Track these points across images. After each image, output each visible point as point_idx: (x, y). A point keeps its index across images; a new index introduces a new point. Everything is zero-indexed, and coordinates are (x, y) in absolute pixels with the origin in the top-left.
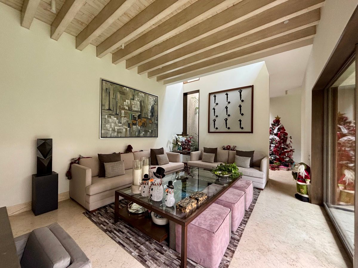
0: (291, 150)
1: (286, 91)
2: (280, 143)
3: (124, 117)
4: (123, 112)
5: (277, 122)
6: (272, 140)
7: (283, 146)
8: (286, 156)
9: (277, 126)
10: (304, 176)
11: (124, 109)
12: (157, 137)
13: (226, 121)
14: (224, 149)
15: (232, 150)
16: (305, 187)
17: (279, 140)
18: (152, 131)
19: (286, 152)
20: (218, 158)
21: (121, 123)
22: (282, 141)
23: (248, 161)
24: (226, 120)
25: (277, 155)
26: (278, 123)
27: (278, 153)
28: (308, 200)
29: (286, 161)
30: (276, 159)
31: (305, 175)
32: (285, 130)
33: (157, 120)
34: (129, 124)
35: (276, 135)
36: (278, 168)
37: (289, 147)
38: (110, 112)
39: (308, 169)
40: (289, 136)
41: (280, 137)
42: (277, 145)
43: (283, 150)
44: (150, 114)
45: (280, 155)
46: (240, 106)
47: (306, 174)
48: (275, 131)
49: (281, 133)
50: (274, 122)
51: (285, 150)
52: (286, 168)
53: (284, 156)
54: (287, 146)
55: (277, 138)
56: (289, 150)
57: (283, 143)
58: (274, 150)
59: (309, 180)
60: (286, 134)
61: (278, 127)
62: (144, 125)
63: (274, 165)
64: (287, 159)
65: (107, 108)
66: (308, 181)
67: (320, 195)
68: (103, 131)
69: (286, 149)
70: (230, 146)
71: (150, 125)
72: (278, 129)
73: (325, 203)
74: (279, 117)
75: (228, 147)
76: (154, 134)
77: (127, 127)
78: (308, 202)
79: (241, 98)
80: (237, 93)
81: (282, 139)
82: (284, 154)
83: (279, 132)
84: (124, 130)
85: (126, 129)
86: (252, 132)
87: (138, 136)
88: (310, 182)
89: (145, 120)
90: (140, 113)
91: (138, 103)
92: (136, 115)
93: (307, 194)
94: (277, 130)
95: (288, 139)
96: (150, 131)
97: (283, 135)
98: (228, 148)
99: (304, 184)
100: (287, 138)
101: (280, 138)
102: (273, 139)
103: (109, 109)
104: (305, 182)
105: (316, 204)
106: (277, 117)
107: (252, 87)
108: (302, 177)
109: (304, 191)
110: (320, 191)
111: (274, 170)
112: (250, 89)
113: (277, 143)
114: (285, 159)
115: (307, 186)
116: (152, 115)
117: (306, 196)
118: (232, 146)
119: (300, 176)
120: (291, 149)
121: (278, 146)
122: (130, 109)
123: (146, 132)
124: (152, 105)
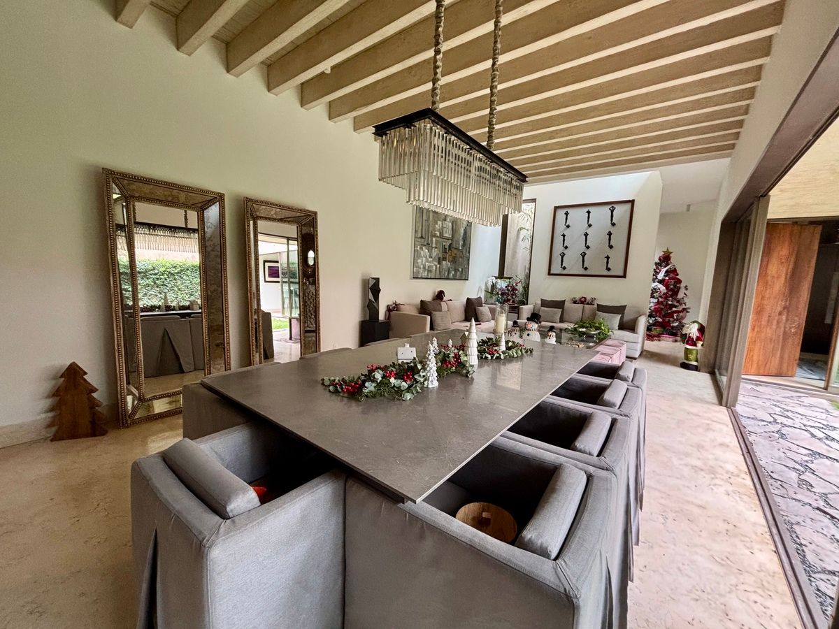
0: (684, 309)
1: (689, 206)
2: (666, 296)
3: (436, 248)
4: (434, 239)
5: (666, 259)
6: (654, 291)
7: (670, 303)
8: (673, 318)
9: (665, 267)
10: (695, 338)
11: (435, 236)
12: (467, 280)
13: (583, 257)
14: (575, 302)
15: (588, 304)
16: (694, 352)
17: (666, 291)
18: (462, 269)
19: (675, 312)
20: (566, 317)
21: (431, 257)
22: (670, 293)
23: (616, 319)
24: (584, 255)
25: (660, 317)
26: (667, 262)
27: (660, 314)
28: (696, 368)
29: (673, 327)
30: (656, 324)
31: (697, 337)
32: (678, 275)
33: (469, 253)
34: (439, 258)
35: (661, 282)
36: (658, 336)
37: (681, 304)
38: (423, 241)
39: (701, 329)
40: (683, 285)
41: (667, 286)
42: (660, 299)
43: (671, 309)
44: (461, 243)
45: (664, 316)
46: (610, 234)
47: (698, 335)
48: (661, 276)
49: (670, 279)
50: (660, 259)
51: (674, 309)
52: (671, 339)
53: (671, 319)
54: (678, 301)
55: (662, 288)
56: (680, 308)
57: (671, 296)
58: (655, 308)
59: (702, 343)
60: (680, 281)
61: (666, 269)
62: (454, 261)
63: (654, 333)
64: (676, 324)
65: (420, 235)
66: (700, 344)
67: (712, 361)
68: (415, 269)
69: (676, 307)
70: (585, 298)
71: (461, 259)
72: (666, 272)
73: (716, 370)
74: (670, 251)
75: (583, 299)
76: (464, 277)
77: (436, 264)
78: (697, 370)
79: (612, 220)
80: (606, 210)
81: (671, 290)
82: (671, 315)
83: (667, 278)
84: (434, 268)
85: (436, 266)
86: (624, 276)
87: (448, 278)
88: (702, 345)
89: (455, 251)
90: (450, 242)
91: (450, 224)
92: (447, 244)
93: (697, 361)
94: (663, 274)
95: (680, 291)
96: (460, 269)
97: (673, 283)
98: (583, 301)
99: (694, 348)
100: (679, 288)
101: (667, 289)
102: (655, 289)
103: (422, 237)
104: (695, 345)
105: (706, 372)
106: (666, 250)
107: (632, 202)
108: (693, 339)
109: (692, 357)
110: (712, 356)
111: (652, 341)
112: (628, 206)
113: (661, 297)
114: (673, 322)
115: (697, 350)
116: (464, 245)
117: (695, 363)
118: (588, 298)
119: (690, 337)
120: (684, 307)
121: (662, 302)
122: (441, 236)
123: (456, 270)
124: (464, 226)
